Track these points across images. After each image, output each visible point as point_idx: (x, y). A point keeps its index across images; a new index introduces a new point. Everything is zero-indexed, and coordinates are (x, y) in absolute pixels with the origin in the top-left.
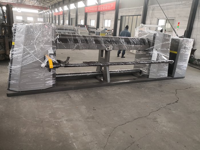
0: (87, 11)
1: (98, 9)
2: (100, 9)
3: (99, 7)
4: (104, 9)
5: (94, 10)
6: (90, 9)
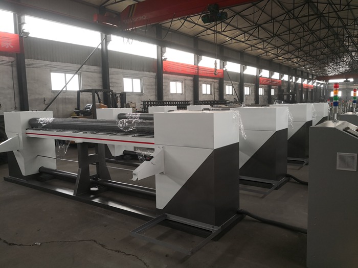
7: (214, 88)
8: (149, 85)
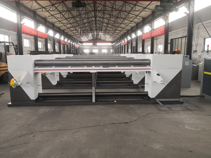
0: (143, 38)
1: (151, 35)
2: (153, 35)
3: (152, 33)
4: (156, 34)
5: (148, 36)
6: (146, 36)
7: (43, 45)
8: (13, 40)
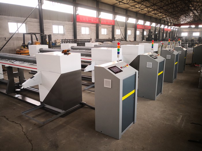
7: (109, 31)
8: (68, 29)
